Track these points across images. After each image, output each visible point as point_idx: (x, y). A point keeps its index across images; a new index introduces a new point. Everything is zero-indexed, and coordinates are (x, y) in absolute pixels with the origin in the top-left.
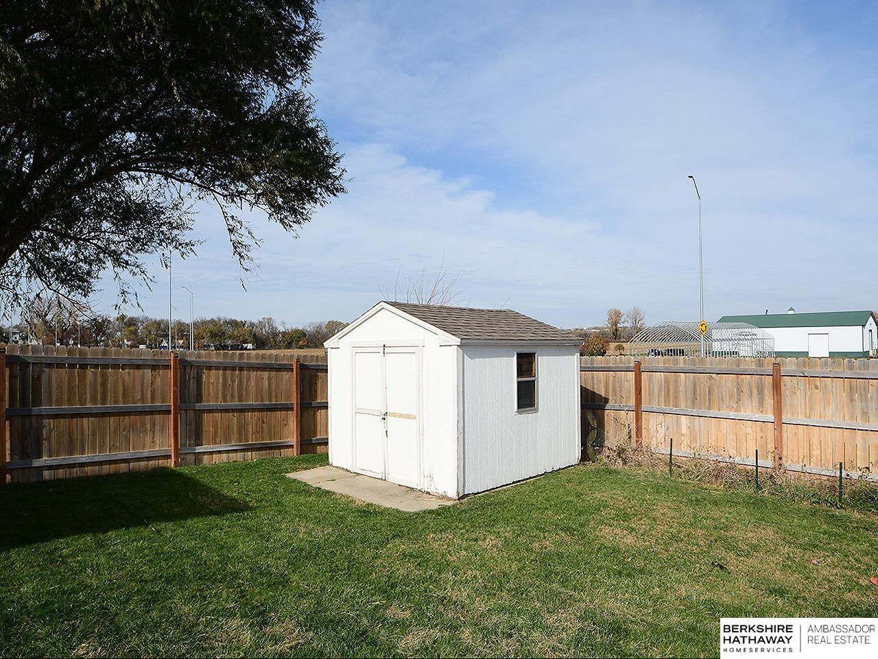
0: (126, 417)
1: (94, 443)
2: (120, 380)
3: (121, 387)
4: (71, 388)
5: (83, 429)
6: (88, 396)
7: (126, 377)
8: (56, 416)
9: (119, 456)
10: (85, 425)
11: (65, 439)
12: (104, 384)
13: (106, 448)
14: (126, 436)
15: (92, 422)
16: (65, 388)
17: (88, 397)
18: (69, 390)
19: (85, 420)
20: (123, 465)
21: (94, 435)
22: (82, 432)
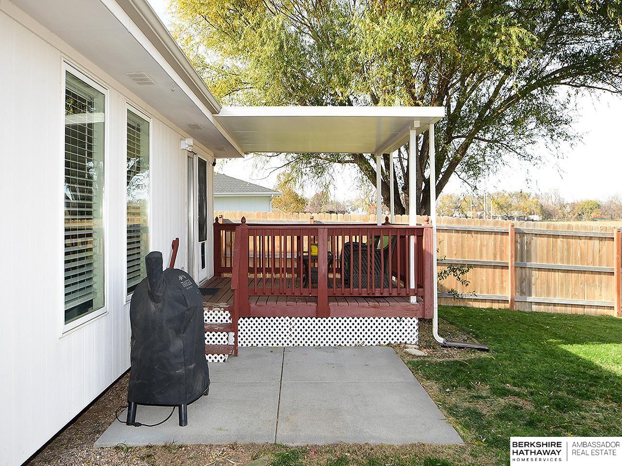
0: (582, 274)
1: (562, 291)
2: (579, 247)
3: (579, 253)
4: (548, 251)
5: (555, 280)
6: (559, 257)
7: (582, 245)
8: (539, 269)
9: (578, 302)
10: (557, 278)
11: (545, 286)
12: (568, 250)
13: (570, 295)
14: (583, 289)
15: (561, 276)
16: (545, 251)
17: (559, 259)
18: (547, 252)
19: (557, 274)
20: (580, 309)
21: (562, 285)
22: (555, 282)
